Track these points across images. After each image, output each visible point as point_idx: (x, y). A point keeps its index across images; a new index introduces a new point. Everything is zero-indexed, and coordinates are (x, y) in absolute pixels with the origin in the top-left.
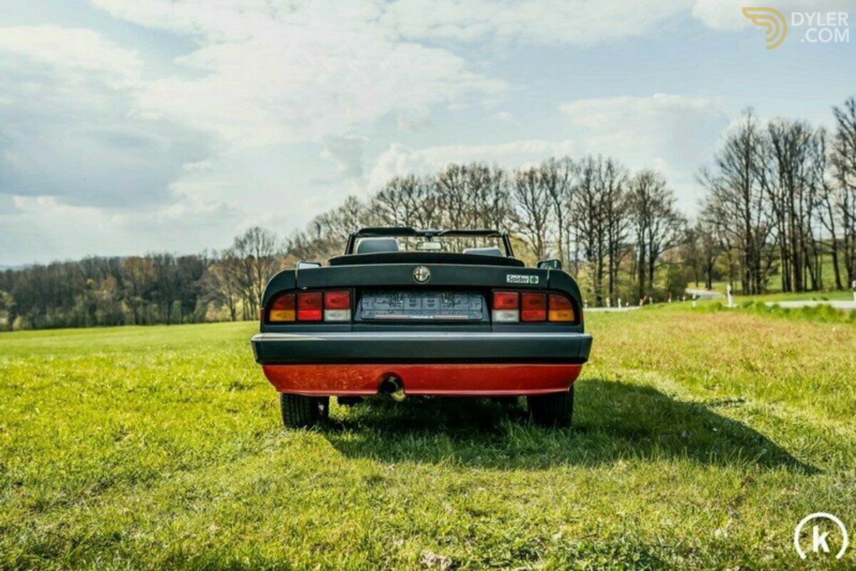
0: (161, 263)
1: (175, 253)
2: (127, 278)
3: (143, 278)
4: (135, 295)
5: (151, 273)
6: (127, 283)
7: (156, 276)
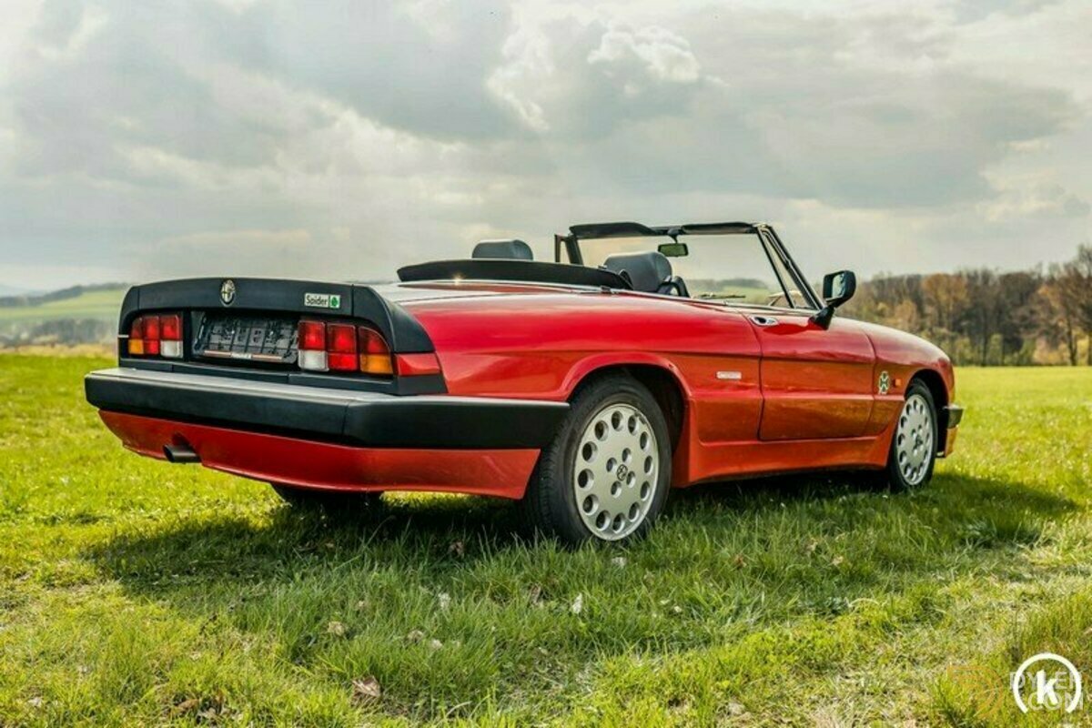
0: (976, 283)
1: (997, 269)
2: (930, 303)
3: (952, 302)
4: (941, 325)
5: (962, 296)
6: (929, 309)
7: (968, 300)
